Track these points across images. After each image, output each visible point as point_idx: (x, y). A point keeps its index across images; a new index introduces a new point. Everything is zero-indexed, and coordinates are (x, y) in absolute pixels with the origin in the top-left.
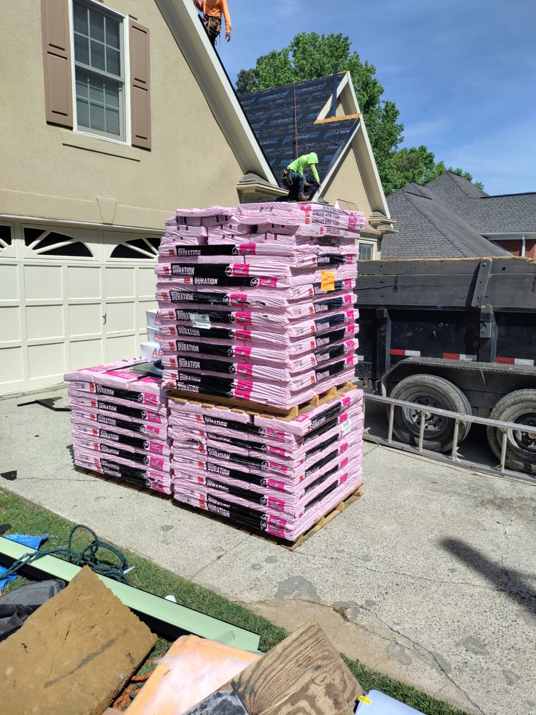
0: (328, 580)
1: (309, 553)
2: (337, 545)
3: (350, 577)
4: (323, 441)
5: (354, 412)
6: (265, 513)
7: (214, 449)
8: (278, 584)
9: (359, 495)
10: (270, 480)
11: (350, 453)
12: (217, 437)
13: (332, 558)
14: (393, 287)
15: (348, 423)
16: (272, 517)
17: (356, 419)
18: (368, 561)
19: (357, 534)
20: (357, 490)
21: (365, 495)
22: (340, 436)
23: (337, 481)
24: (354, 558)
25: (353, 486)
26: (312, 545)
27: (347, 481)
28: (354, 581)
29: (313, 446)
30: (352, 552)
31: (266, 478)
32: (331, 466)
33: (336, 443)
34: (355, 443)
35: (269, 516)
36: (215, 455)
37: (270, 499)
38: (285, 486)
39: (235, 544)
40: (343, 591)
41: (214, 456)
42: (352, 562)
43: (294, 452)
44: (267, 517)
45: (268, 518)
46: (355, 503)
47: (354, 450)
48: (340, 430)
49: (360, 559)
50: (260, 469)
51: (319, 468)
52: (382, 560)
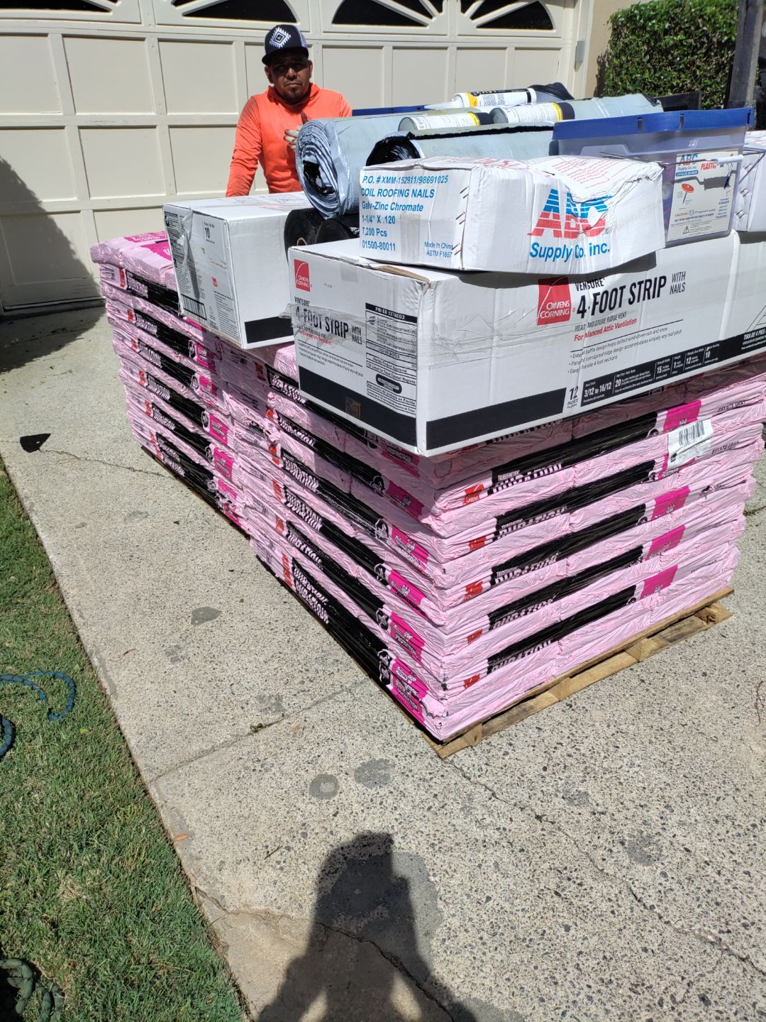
0: (489, 899)
1: (483, 780)
2: (576, 774)
3: (561, 905)
4: (581, 482)
5: (733, 398)
6: (386, 648)
7: (292, 459)
8: (345, 866)
9: (710, 619)
10: (395, 573)
11: (700, 513)
12: (294, 428)
13: (538, 818)
15: (699, 431)
16: (400, 663)
17: (738, 419)
18: (647, 860)
19: (651, 748)
20: (708, 605)
21: (731, 619)
22: (657, 469)
23: (633, 588)
24: (606, 835)
25: (694, 597)
26: (506, 753)
27: (673, 585)
28: (567, 928)
29: (534, 498)
30: (612, 809)
31: (388, 563)
32: (610, 551)
33: (639, 488)
34: (719, 487)
35: (394, 657)
36: (295, 472)
37: (395, 618)
38: (424, 600)
39: (318, 698)
40: (516, 958)
41: (291, 474)
42: (596, 847)
43: (444, 516)
44: (391, 659)
45: (393, 662)
46: (691, 640)
47: (714, 506)
48: (662, 451)
49: (622, 843)
50: (372, 534)
51: (558, 559)
52: (691, 868)
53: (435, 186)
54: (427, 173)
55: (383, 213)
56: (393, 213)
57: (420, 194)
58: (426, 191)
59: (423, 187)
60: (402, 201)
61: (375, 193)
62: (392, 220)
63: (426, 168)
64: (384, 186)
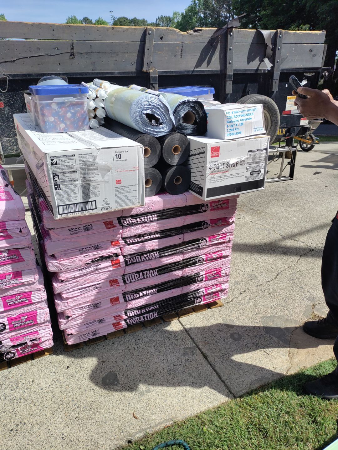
10: (208, 255)
14: (70, 54)
16: (208, 288)
31: (203, 254)
36: (138, 260)
37: (207, 272)
50: (196, 249)
53: (252, 112)
54: (248, 109)
55: (238, 123)
56: (242, 122)
57: (249, 115)
58: (250, 114)
59: (249, 112)
60: (244, 118)
61: (233, 117)
62: (242, 124)
63: (247, 107)
64: (235, 114)
